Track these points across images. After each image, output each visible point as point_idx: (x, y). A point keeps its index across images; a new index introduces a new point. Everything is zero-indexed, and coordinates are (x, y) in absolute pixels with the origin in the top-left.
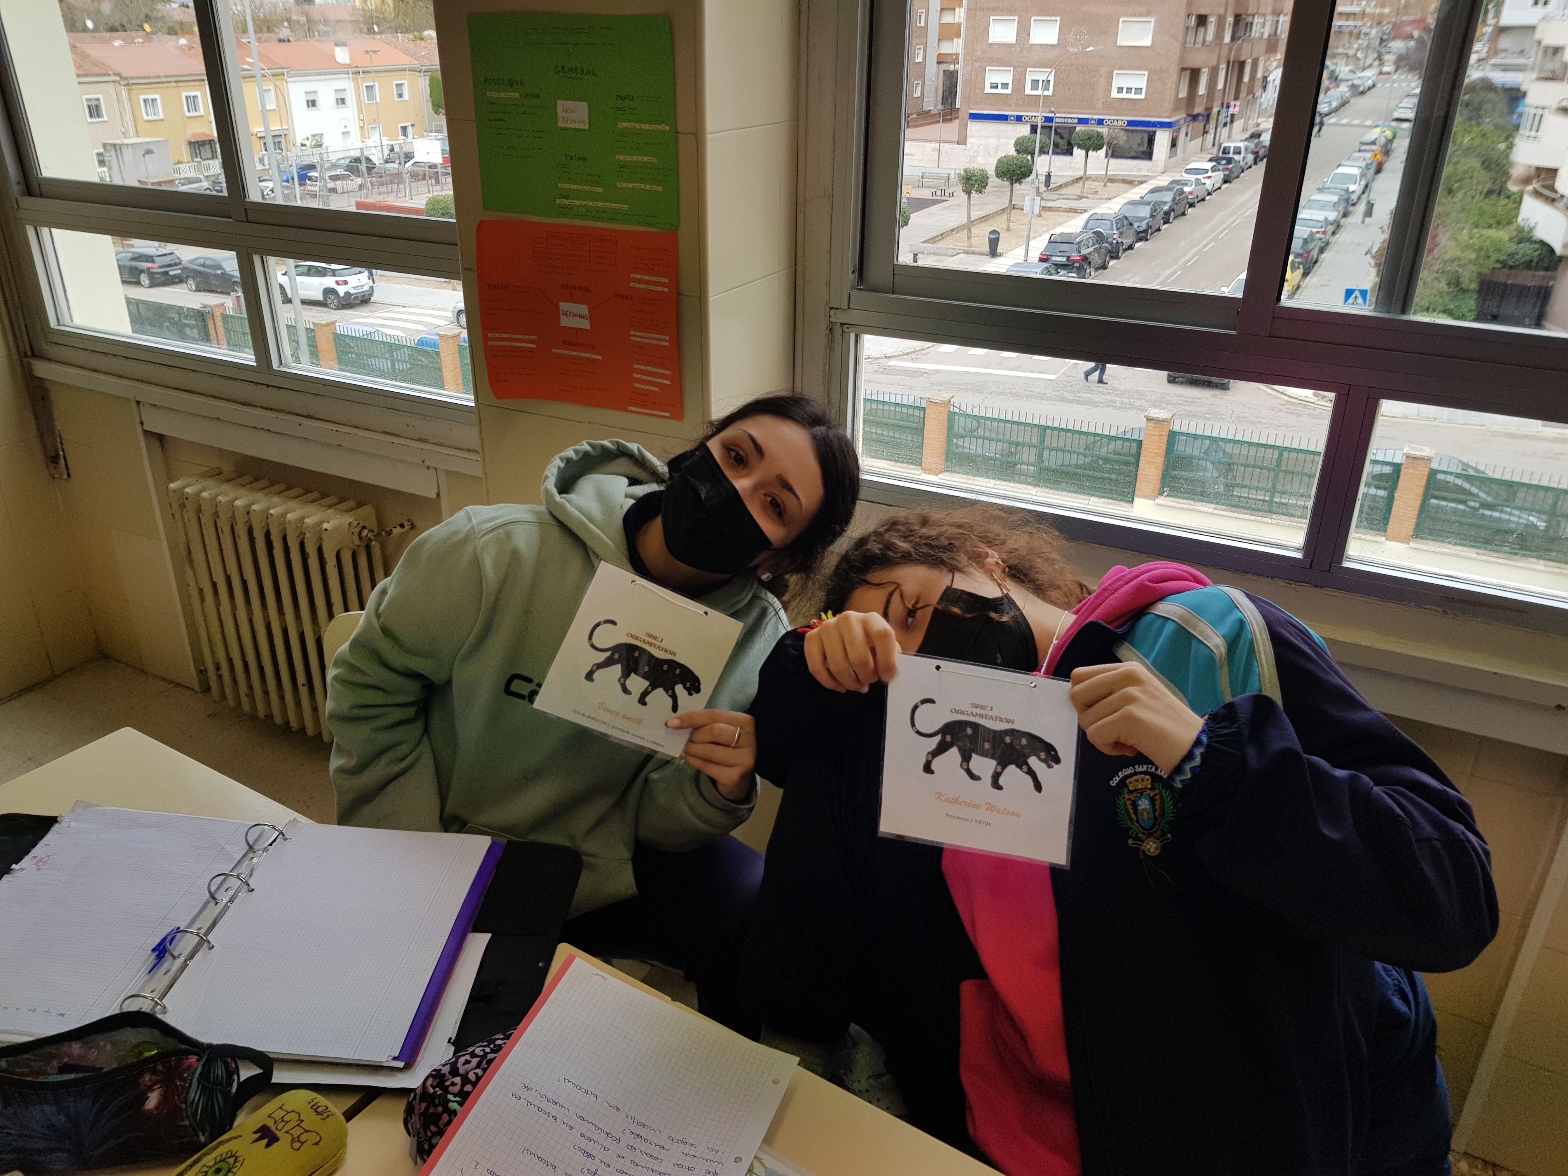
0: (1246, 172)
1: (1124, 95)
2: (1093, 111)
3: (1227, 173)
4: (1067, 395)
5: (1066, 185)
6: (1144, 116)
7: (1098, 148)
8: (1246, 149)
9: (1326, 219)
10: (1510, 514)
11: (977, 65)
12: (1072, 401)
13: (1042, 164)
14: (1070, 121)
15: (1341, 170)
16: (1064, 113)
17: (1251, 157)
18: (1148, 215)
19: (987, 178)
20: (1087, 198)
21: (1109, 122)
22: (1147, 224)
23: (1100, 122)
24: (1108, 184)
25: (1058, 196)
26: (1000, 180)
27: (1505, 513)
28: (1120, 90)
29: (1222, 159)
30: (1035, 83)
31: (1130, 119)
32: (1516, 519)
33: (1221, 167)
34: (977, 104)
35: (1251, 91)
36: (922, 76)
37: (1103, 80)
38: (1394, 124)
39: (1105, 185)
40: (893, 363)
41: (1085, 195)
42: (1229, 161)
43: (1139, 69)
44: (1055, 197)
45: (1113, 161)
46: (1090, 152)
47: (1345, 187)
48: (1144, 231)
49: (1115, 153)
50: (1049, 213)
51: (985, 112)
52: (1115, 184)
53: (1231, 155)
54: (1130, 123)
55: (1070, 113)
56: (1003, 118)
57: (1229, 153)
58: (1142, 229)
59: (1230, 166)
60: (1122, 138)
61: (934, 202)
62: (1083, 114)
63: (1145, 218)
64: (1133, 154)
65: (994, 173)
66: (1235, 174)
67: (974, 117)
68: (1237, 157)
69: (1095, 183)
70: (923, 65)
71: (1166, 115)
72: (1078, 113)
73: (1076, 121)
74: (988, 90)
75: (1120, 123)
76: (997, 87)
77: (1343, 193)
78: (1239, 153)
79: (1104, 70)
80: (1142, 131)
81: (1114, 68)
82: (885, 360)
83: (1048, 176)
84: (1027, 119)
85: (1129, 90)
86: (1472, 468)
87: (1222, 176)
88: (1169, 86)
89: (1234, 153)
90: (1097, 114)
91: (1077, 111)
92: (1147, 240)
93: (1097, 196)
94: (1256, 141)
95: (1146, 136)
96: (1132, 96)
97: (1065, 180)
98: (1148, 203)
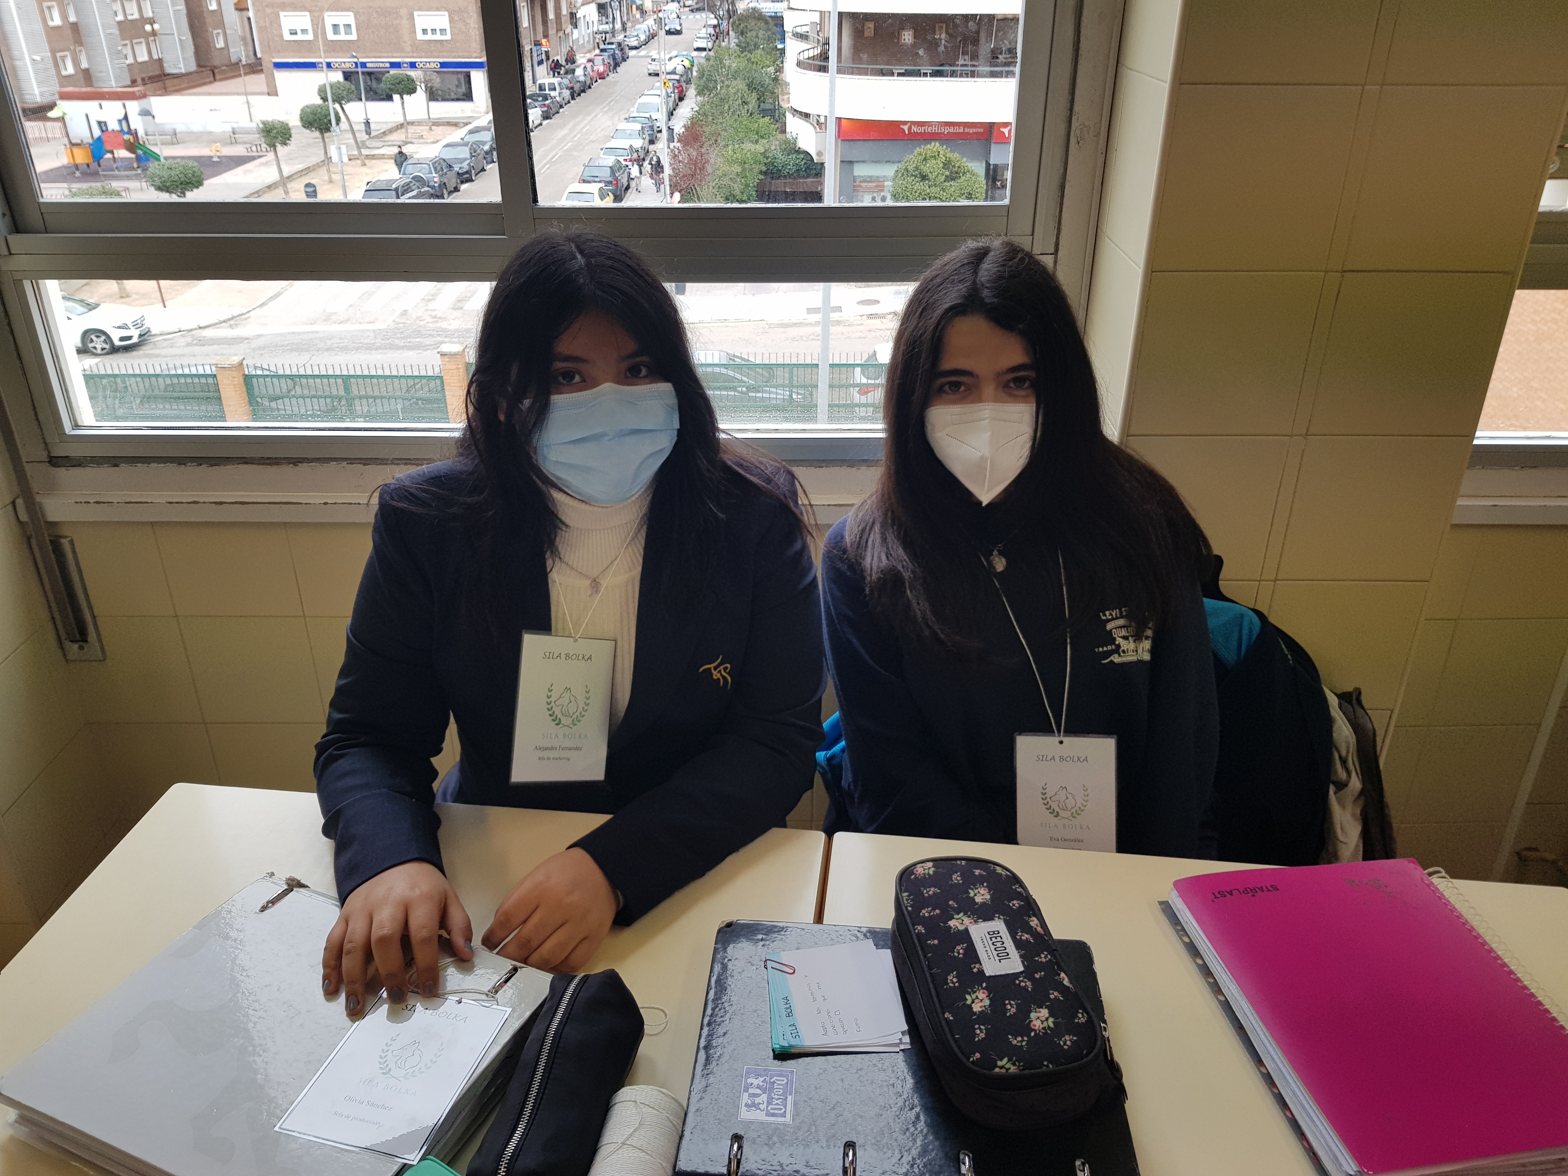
0: (566, 107)
1: (430, 37)
2: (403, 54)
3: (545, 109)
4: (397, 342)
5: (391, 131)
6: (455, 57)
7: (412, 91)
8: (560, 84)
9: (631, 146)
10: (770, 393)
11: (269, 11)
12: (402, 348)
13: (356, 111)
14: (381, 65)
15: (643, 99)
16: (375, 57)
17: (567, 93)
18: (468, 156)
19: (289, 129)
20: (412, 143)
21: (421, 65)
22: (469, 164)
23: (413, 65)
24: (433, 128)
25: (383, 144)
26: (308, 131)
27: (766, 392)
28: (425, 31)
29: (539, 95)
30: (335, 27)
31: (441, 60)
32: (774, 396)
33: (537, 104)
34: (279, 51)
35: (559, 28)
36: (221, 24)
37: (405, 22)
38: (695, 54)
39: (431, 129)
40: (208, 333)
41: (409, 140)
42: (545, 98)
43: (438, 9)
44: (380, 144)
45: (433, 104)
46: (405, 96)
47: (647, 115)
48: (467, 172)
49: (433, 96)
50: (374, 161)
51: (291, 60)
52: (441, 128)
53: (547, 92)
54: (443, 65)
55: (380, 57)
56: (311, 66)
57: (545, 90)
58: (465, 170)
59: (547, 102)
60: (437, 81)
61: (253, 158)
62: (393, 57)
63: (465, 159)
64: (453, 96)
65: (299, 124)
66: (554, 110)
67: (279, 66)
68: (553, 93)
69: (421, 128)
70: (219, 13)
71: (475, 55)
72: (388, 57)
73: (388, 65)
74: (287, 37)
75: (433, 65)
76: (296, 33)
77: (647, 121)
78: (555, 89)
79: (403, 12)
80: (458, 73)
81: (414, 10)
82: (200, 331)
83: (367, 123)
84: (337, 65)
85: (434, 31)
86: (737, 357)
87: (540, 113)
88: (472, 26)
89: (550, 90)
90: (408, 57)
91: (386, 55)
92: (472, 180)
93: (421, 141)
94: (569, 76)
95: (462, 77)
96: (438, 37)
97: (389, 126)
98: (466, 145)
